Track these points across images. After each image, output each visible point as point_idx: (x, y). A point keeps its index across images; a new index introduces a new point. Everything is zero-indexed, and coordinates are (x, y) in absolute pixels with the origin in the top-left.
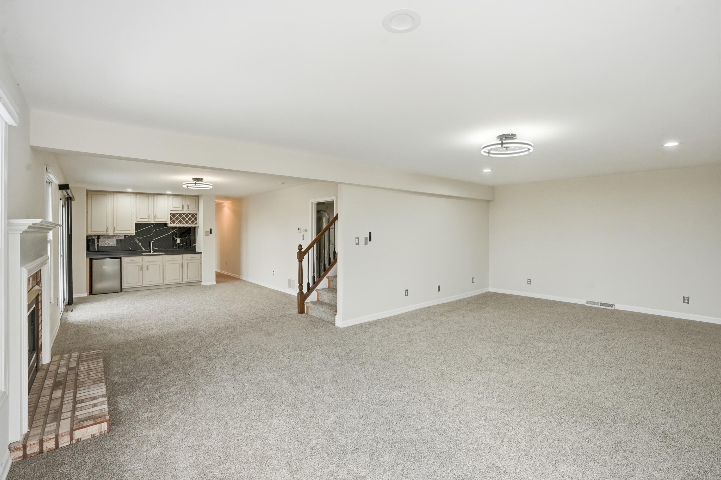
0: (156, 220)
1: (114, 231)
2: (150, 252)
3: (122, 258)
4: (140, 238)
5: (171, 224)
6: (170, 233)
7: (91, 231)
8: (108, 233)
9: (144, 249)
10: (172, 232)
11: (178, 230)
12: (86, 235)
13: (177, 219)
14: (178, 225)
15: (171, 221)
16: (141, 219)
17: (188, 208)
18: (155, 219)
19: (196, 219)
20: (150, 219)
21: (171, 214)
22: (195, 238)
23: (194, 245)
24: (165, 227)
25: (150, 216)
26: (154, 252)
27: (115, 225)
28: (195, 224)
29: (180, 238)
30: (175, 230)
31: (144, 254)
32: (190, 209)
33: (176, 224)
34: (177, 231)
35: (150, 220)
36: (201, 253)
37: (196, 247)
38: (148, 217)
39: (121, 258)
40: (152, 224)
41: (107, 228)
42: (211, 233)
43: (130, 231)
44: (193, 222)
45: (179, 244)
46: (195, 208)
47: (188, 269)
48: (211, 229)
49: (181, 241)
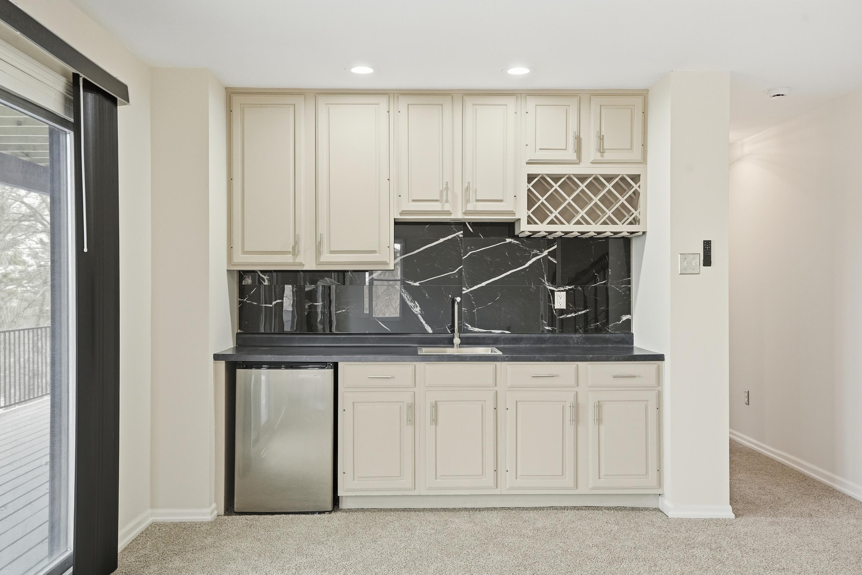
0: (470, 207)
1: (318, 252)
2: (450, 343)
3: (340, 365)
4: (417, 284)
5: (529, 223)
6: (527, 265)
7: (245, 252)
8: (298, 260)
9: (429, 330)
10: (534, 259)
11: (559, 254)
12: (226, 269)
13: (554, 200)
14: (559, 229)
15: (529, 209)
16: (414, 201)
17: (602, 151)
18: (468, 201)
19: (634, 200)
20: (447, 201)
21: (531, 177)
22: (629, 289)
23: (624, 318)
24: (508, 240)
25: (449, 186)
26: (466, 342)
27: (323, 229)
28: (631, 223)
29: (568, 287)
30: (546, 253)
31: (424, 351)
32: (608, 156)
33: (552, 222)
34: (554, 257)
35: (447, 207)
36: (660, 358)
37: (635, 329)
38: (441, 192)
39: (335, 366)
40: (460, 225)
41: (296, 243)
42: (707, 261)
43: (374, 252)
44: (619, 214)
45: (562, 312)
46: (631, 148)
47: (602, 428)
48: (707, 245)
49: (570, 297)
